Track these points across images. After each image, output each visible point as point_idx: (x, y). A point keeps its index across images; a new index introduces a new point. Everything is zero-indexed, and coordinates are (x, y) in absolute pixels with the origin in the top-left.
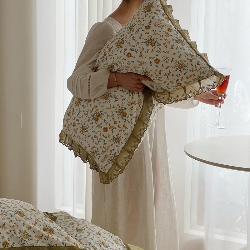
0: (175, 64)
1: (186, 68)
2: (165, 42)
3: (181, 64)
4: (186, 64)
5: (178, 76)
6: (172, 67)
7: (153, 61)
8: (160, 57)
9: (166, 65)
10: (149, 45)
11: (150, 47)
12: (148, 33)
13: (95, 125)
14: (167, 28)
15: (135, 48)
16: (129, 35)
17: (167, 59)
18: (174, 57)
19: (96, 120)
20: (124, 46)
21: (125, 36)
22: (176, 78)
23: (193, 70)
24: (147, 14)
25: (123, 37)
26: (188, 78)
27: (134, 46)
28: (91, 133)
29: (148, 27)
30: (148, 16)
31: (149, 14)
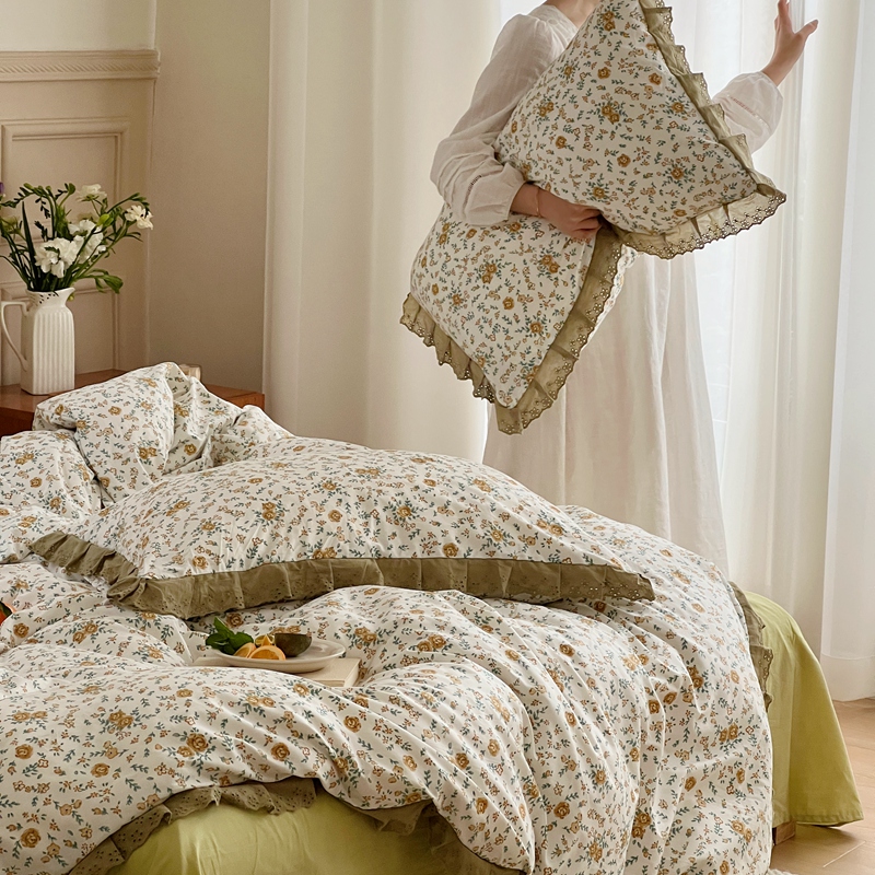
0: (666, 168)
1: (690, 177)
2: (643, 112)
3: (679, 166)
4: (689, 168)
5: (673, 195)
6: (659, 174)
7: (614, 160)
8: (629, 152)
9: (644, 170)
10: (606, 118)
11: (607, 125)
12: (604, 88)
13: (483, 292)
14: (651, 73)
15: (574, 126)
16: (564, 90)
17: (645, 156)
18: (661, 149)
19: (487, 279)
20: (552, 115)
21: (555, 93)
22: (670, 199)
23: (707, 182)
24: (605, 37)
25: (551, 93)
26: (697, 198)
27: (573, 121)
28: (475, 310)
29: (604, 73)
30: (606, 41)
31: (609, 37)
